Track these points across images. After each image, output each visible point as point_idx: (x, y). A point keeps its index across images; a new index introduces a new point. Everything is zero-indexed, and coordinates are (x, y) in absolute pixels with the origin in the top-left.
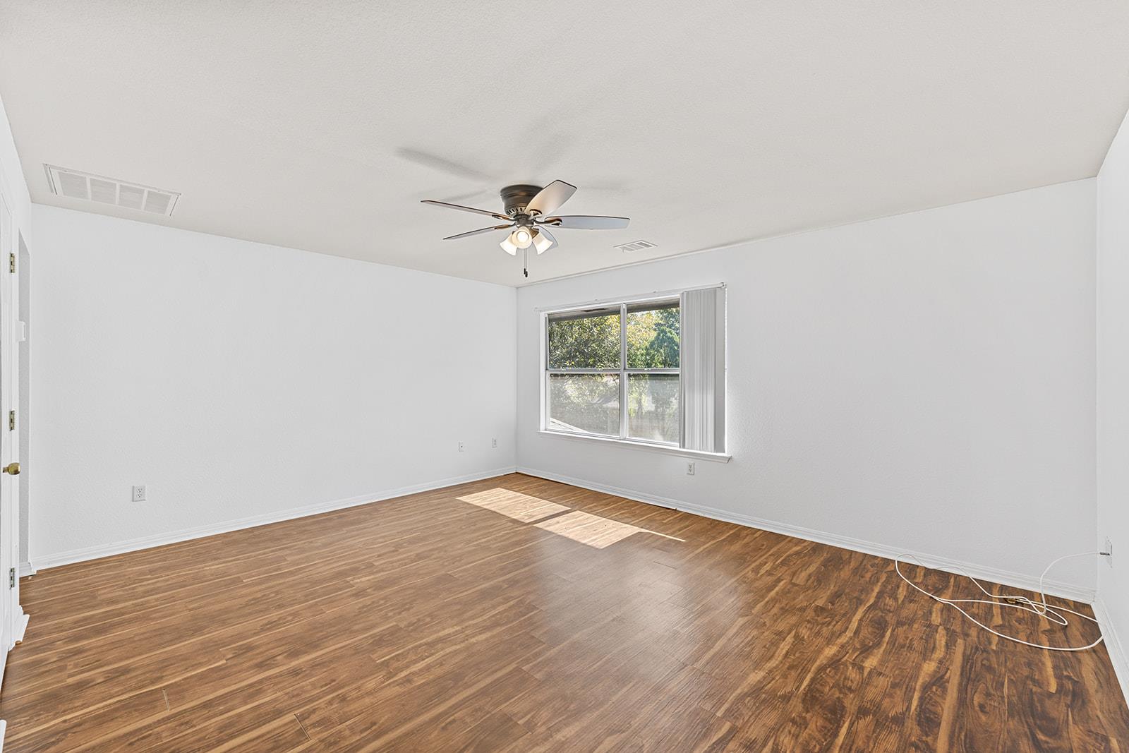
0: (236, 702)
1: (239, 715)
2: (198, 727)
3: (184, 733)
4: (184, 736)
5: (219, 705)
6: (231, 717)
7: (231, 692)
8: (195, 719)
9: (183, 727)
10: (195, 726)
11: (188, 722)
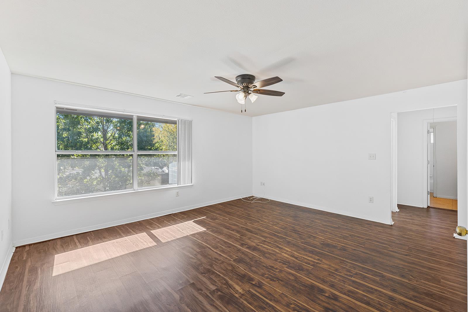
0: (360, 296)
1: (363, 291)
2: (378, 300)
3: (383, 302)
4: (384, 301)
5: (365, 300)
6: (366, 293)
7: (356, 300)
8: (376, 303)
9: (382, 304)
10: (378, 301)
11: (379, 304)
